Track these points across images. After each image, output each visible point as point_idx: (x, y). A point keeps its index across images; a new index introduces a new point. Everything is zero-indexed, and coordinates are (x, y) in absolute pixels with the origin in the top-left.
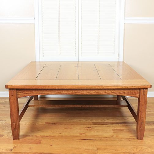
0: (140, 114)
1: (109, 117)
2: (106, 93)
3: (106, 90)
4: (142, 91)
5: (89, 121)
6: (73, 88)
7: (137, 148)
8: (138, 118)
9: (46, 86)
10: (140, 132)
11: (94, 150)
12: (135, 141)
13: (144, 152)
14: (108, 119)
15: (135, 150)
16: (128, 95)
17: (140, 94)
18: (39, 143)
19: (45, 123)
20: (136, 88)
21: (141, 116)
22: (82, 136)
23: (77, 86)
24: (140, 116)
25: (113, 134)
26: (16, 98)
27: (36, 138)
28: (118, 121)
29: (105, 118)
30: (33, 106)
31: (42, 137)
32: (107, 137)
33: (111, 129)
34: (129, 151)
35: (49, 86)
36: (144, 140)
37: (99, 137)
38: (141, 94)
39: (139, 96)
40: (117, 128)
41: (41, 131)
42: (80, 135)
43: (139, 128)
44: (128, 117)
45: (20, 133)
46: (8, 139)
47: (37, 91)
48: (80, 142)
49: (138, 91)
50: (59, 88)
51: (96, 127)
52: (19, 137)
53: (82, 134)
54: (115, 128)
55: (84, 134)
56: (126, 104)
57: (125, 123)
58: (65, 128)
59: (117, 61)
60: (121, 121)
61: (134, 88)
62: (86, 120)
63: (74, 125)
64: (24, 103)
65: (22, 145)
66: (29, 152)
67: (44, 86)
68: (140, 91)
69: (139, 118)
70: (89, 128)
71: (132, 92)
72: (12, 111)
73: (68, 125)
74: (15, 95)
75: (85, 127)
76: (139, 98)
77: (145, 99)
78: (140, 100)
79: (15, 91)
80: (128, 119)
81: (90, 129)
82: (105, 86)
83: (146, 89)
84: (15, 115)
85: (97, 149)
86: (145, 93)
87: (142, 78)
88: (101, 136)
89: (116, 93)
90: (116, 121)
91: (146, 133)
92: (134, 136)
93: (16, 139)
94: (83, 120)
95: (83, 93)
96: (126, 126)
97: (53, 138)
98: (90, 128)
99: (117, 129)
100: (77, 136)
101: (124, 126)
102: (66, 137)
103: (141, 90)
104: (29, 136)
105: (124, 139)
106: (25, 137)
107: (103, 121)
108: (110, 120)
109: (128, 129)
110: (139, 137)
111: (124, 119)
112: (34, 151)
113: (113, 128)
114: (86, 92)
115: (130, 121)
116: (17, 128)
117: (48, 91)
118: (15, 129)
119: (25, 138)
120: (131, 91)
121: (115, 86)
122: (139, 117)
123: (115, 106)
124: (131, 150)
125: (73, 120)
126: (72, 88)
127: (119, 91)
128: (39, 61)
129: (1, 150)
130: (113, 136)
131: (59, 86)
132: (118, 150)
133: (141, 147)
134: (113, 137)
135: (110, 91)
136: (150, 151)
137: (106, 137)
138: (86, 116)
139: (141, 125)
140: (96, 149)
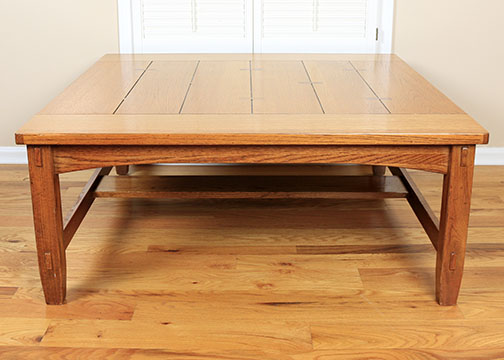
0: (448, 225)
1: (349, 228)
2: (343, 159)
3: (341, 150)
4: (457, 152)
5: (285, 243)
6: (235, 143)
7: (437, 335)
8: (443, 239)
9: (148, 136)
10: (448, 282)
11: (303, 340)
12: (430, 308)
13: (460, 349)
14: (343, 237)
15: (431, 339)
16: (410, 166)
17: (450, 161)
18: (128, 314)
19: (150, 248)
20: (438, 143)
21: (453, 233)
22: (263, 291)
23: (248, 135)
24: (450, 234)
25: (360, 286)
26: (50, 176)
27: (117, 299)
28: (377, 243)
29: (336, 231)
30: (111, 195)
31: (136, 295)
32: (341, 297)
33: (354, 268)
34: (412, 344)
35: (158, 135)
36: (459, 306)
37: (317, 297)
38: (454, 164)
39: (446, 170)
40: (372, 266)
41: (135, 275)
42: (258, 289)
43: (445, 271)
44: (407, 230)
45: (68, 282)
46: (30, 301)
47: (118, 153)
48: (257, 311)
49: (446, 152)
50: (190, 143)
51: (307, 260)
52: (64, 296)
53: (263, 285)
54: (367, 267)
55: (269, 287)
56: (403, 190)
57: (398, 250)
58: (212, 266)
59: (374, 52)
60: (386, 242)
61: (433, 143)
62: (277, 240)
63: (238, 256)
64: (83, 184)
65: (75, 322)
66: (94, 346)
67: (141, 137)
68: (451, 152)
69: (447, 238)
70: (284, 264)
71: (426, 156)
72: (39, 214)
73: (219, 254)
74: (47, 164)
75: (274, 261)
76: (447, 177)
77: (466, 178)
78: (452, 181)
79: (47, 153)
80: (407, 235)
81: (289, 268)
82: (337, 137)
83: (471, 145)
84: (50, 227)
85: (312, 337)
86: (467, 161)
87: (458, 111)
88: (323, 292)
89: (373, 158)
90: (369, 241)
91: (465, 285)
92: (427, 294)
93: (56, 302)
94: (266, 239)
95: (266, 157)
96: (403, 257)
97: (173, 298)
98: (290, 264)
99: (372, 271)
100: (246, 293)
101: (394, 259)
102: (212, 296)
103: (454, 149)
104: (97, 292)
105: (395, 302)
106: (84, 295)
107: (329, 242)
108: (350, 240)
109: (408, 270)
110: (443, 296)
111: (394, 236)
112: (109, 342)
113: (361, 267)
114: (278, 156)
115: (415, 242)
116: (57, 270)
117: (153, 152)
118: (50, 273)
119: (82, 300)
120: (422, 152)
121: (370, 137)
122: (446, 234)
123: (369, 196)
124: (419, 341)
125: (237, 238)
126: (230, 143)
127: (382, 153)
128: (130, 52)
129: (7, 341)
130: (361, 292)
131: (190, 135)
132: (377, 342)
133: (452, 331)
134: (361, 296)
135: (355, 153)
136: (478, 346)
137: (339, 295)
138: (277, 227)
139: (451, 260)
140: (306, 336)
